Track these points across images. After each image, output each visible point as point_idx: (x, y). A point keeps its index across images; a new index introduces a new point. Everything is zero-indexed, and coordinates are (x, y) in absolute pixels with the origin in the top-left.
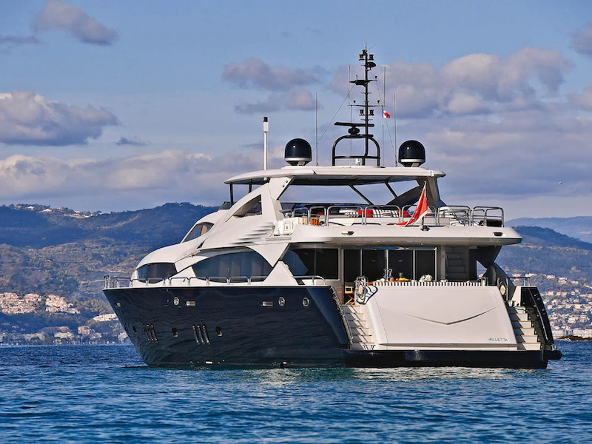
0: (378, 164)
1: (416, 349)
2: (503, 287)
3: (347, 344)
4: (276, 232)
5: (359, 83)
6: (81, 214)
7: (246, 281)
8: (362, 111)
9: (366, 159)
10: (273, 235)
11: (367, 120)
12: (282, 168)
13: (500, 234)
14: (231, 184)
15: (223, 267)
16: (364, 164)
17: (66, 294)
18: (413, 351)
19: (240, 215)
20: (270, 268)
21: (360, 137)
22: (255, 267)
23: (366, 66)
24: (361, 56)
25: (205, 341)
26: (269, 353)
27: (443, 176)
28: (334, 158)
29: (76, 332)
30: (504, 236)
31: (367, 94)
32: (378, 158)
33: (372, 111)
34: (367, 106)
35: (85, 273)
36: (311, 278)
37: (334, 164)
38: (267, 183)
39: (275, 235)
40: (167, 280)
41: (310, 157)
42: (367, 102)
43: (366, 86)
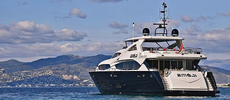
0: (167, 36)
2: (203, 72)
3: (164, 88)
4: (142, 55)
5: (162, 12)
6: (81, 57)
7: (132, 69)
8: (163, 20)
9: (164, 34)
11: (164, 23)
12: (142, 37)
13: (201, 56)
14: (126, 41)
15: (124, 65)
16: (163, 36)
17: (77, 75)
18: (182, 91)
19: (129, 50)
20: (140, 66)
21: (162, 28)
22: (134, 65)
23: (164, 7)
24: (163, 4)
25: (119, 87)
26: (139, 91)
27: (184, 39)
28: (155, 34)
29: (79, 84)
30: (203, 57)
31: (164, 15)
32: (167, 34)
33: (166, 20)
34: (164, 19)
35: (82, 70)
36: (153, 69)
37: (155, 36)
38: (137, 41)
40: (108, 69)
41: (149, 33)
42: (164, 18)
43: (164, 13)
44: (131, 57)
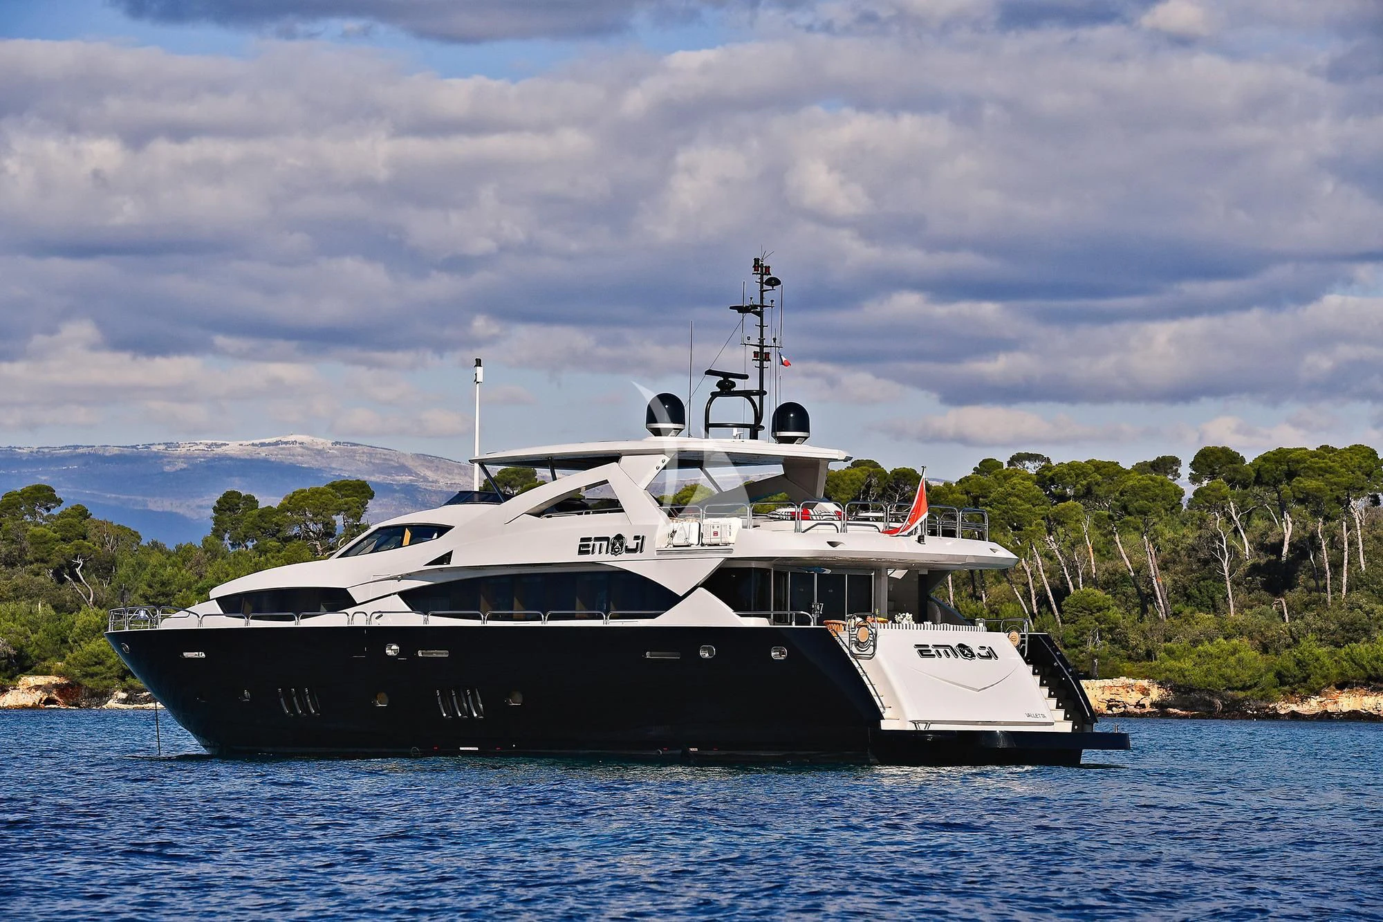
1: (998, 729)
5: (748, 309)
7: (601, 618)
8: (755, 354)
10: (672, 546)
12: (645, 440)
18: (994, 732)
20: (674, 599)
23: (763, 283)
24: (755, 268)
28: (708, 425)
31: (762, 326)
33: (768, 354)
34: (761, 346)
37: (707, 437)
38: (615, 464)
39: (674, 546)
41: (683, 423)
42: (762, 341)
43: (760, 314)
44: (581, 552)
